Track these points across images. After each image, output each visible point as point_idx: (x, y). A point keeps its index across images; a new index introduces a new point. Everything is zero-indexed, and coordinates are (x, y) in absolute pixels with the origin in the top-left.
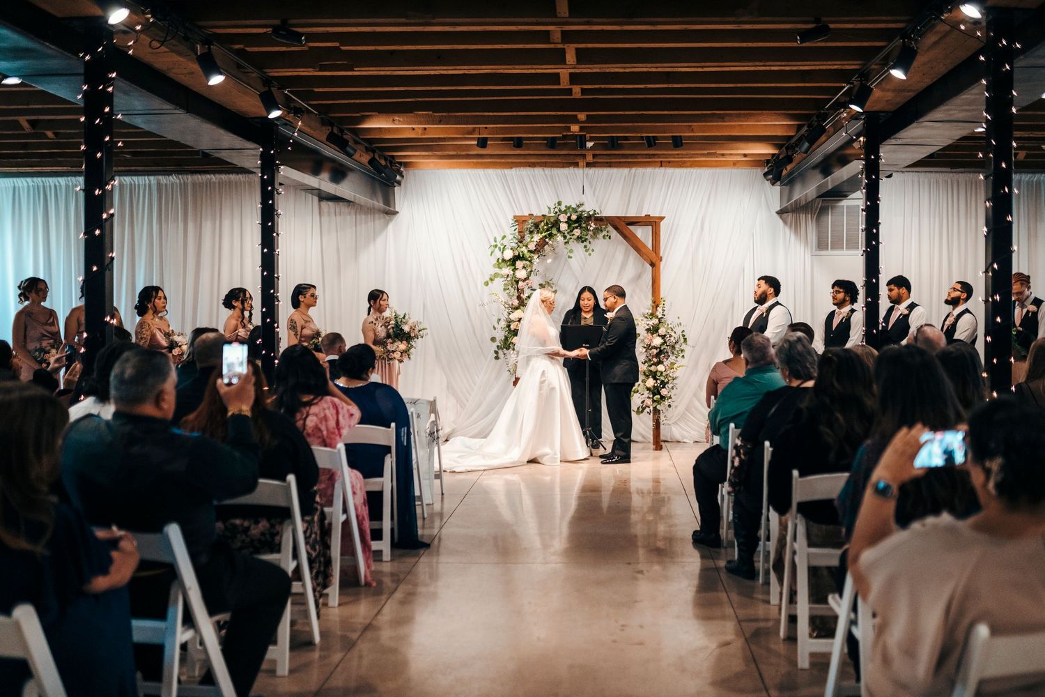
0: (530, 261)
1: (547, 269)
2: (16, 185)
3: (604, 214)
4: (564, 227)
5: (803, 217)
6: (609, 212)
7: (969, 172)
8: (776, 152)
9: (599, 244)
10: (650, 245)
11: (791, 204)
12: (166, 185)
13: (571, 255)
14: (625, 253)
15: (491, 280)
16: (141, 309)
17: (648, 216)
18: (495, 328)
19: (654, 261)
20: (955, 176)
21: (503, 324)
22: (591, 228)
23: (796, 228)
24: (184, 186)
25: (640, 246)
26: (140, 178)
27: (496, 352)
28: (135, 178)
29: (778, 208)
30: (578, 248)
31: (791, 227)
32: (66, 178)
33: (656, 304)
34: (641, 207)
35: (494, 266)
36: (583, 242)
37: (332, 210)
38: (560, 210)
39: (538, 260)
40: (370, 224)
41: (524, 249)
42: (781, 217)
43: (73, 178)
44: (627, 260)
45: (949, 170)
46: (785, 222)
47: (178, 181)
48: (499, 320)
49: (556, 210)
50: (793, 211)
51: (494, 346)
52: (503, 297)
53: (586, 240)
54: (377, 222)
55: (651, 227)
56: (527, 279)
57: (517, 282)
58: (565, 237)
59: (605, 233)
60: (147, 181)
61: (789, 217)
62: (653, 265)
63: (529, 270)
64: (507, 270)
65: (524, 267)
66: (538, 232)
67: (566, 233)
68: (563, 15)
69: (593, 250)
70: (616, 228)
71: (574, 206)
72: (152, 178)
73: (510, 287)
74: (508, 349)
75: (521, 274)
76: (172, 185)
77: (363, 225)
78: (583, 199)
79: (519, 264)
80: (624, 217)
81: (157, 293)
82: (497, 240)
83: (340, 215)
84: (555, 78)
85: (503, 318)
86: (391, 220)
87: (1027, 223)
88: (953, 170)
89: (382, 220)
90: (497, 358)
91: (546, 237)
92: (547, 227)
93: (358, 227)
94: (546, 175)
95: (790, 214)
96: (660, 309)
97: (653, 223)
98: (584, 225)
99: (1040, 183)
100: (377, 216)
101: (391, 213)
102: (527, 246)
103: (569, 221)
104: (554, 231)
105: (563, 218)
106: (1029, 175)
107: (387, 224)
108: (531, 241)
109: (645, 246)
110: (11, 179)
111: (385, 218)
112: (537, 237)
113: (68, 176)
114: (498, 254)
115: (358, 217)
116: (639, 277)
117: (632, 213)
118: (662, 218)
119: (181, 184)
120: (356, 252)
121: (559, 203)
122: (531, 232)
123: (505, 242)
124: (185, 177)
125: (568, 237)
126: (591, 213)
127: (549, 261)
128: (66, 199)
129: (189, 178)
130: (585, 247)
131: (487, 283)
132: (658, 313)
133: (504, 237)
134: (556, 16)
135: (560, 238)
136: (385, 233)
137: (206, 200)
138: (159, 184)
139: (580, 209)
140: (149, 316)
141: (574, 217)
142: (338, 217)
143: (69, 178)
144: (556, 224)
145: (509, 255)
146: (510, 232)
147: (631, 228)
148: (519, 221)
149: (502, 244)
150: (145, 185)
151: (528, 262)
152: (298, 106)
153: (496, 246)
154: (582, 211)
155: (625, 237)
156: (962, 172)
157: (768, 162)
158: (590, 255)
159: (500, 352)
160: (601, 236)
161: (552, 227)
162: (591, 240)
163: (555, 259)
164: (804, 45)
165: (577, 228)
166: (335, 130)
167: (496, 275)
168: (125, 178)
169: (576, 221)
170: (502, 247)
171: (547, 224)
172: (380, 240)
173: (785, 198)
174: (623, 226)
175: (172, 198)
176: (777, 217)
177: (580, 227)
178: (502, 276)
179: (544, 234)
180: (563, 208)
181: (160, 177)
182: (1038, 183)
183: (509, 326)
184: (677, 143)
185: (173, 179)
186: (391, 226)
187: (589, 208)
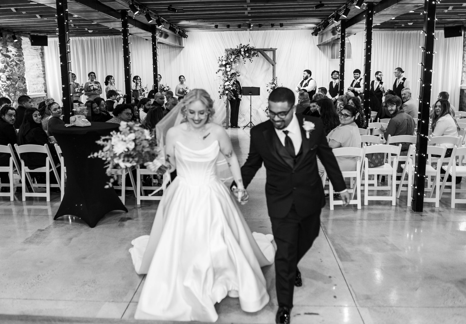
0: (231, 65)
1: (236, 67)
2: (55, 40)
3: (256, 48)
4: (243, 53)
5: (326, 47)
6: (258, 47)
7: (386, 30)
8: (316, 26)
9: (254, 58)
10: (272, 59)
11: (322, 43)
12: (106, 39)
13: (245, 62)
14: (263, 61)
15: (218, 71)
16: (107, 83)
17: (271, 48)
18: (220, 88)
19: (273, 64)
20: (381, 32)
21: (222, 87)
22: (252, 53)
23: (324, 51)
24: (112, 40)
25: (268, 59)
26: (97, 37)
27: (220, 96)
28: (95, 37)
29: (318, 44)
30: (247, 60)
31: (322, 51)
32: (72, 38)
33: (274, 79)
34: (269, 45)
35: (219, 67)
36: (249, 58)
37: (162, 47)
38: (241, 47)
39: (234, 65)
40: (175, 51)
41: (229, 61)
42: (318, 47)
43: (74, 38)
44: (264, 63)
45: (378, 29)
46: (320, 49)
47: (110, 38)
48: (221, 85)
49: (240, 47)
50: (323, 45)
51: (219, 94)
52: (222, 77)
53: (250, 57)
54: (177, 51)
55: (272, 52)
56: (230, 71)
57: (227, 72)
58: (243, 56)
59: (257, 54)
60: (100, 38)
61: (322, 47)
62: (273, 65)
63: (231, 68)
64: (223, 68)
65: (229, 67)
66: (234, 55)
67: (243, 55)
68: (248, 2)
69: (253, 61)
70: (260, 52)
71: (246, 45)
72: (101, 37)
73: (224, 74)
74: (224, 95)
75: (228, 69)
76: (108, 39)
77: (172, 52)
78: (249, 43)
79: (228, 66)
80: (263, 49)
81: (111, 78)
82: (220, 58)
83: (164, 48)
84: (244, 13)
85: (222, 85)
86: (182, 50)
87: (405, 49)
88: (380, 30)
89: (179, 50)
90: (220, 98)
91: (236, 56)
92: (236, 53)
93: (171, 53)
94: (235, 33)
95: (322, 46)
96: (275, 81)
97: (273, 51)
98: (250, 52)
99: (411, 34)
100: (177, 48)
101: (181, 47)
102: (230, 60)
103: (244, 51)
104: (239, 55)
105: (242, 50)
106: (407, 31)
107: (180, 51)
108: (231, 58)
109: (270, 59)
110: (53, 38)
111: (179, 49)
112: (233, 57)
113: (72, 37)
114: (220, 63)
115: (170, 49)
116: (268, 69)
117: (265, 47)
118: (276, 49)
119: (111, 39)
120: (170, 61)
121: (241, 44)
122: (231, 55)
123: (222, 58)
124: (112, 36)
125: (244, 56)
126: (252, 48)
127: (238, 65)
128: (73, 45)
129: (114, 37)
130: (250, 59)
131: (217, 73)
132: (275, 83)
133: (222, 57)
134: (246, 3)
135: (241, 57)
136: (180, 54)
137: (120, 45)
138: (104, 39)
139: (248, 46)
140: (109, 85)
141: (246, 49)
142: (164, 49)
143: (73, 38)
144: (240, 52)
145: (224, 63)
146: (224, 54)
147: (265, 52)
148: (226, 50)
149: (222, 59)
150: (99, 39)
151: (230, 65)
152: (162, 20)
153: (219, 60)
154: (249, 47)
155: (263, 55)
156: (383, 30)
157: (314, 28)
158: (251, 62)
159: (222, 96)
160: (255, 56)
161: (238, 53)
162: (252, 57)
163: (239, 64)
164: (316, 9)
165: (247, 53)
166: (172, 26)
167: (220, 70)
168: (92, 37)
169: (247, 51)
170: (222, 60)
171: (237, 52)
172: (178, 57)
173: (320, 41)
174: (262, 51)
175: (108, 44)
176: (317, 47)
177: (248, 53)
178: (222, 70)
179: (236, 55)
180: (242, 46)
181: (104, 37)
182: (410, 34)
183: (224, 87)
184: (281, 25)
185: (108, 37)
186: (182, 52)
187: (251, 46)
